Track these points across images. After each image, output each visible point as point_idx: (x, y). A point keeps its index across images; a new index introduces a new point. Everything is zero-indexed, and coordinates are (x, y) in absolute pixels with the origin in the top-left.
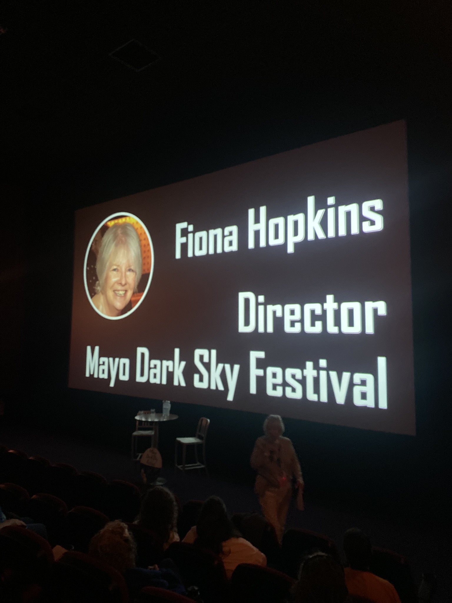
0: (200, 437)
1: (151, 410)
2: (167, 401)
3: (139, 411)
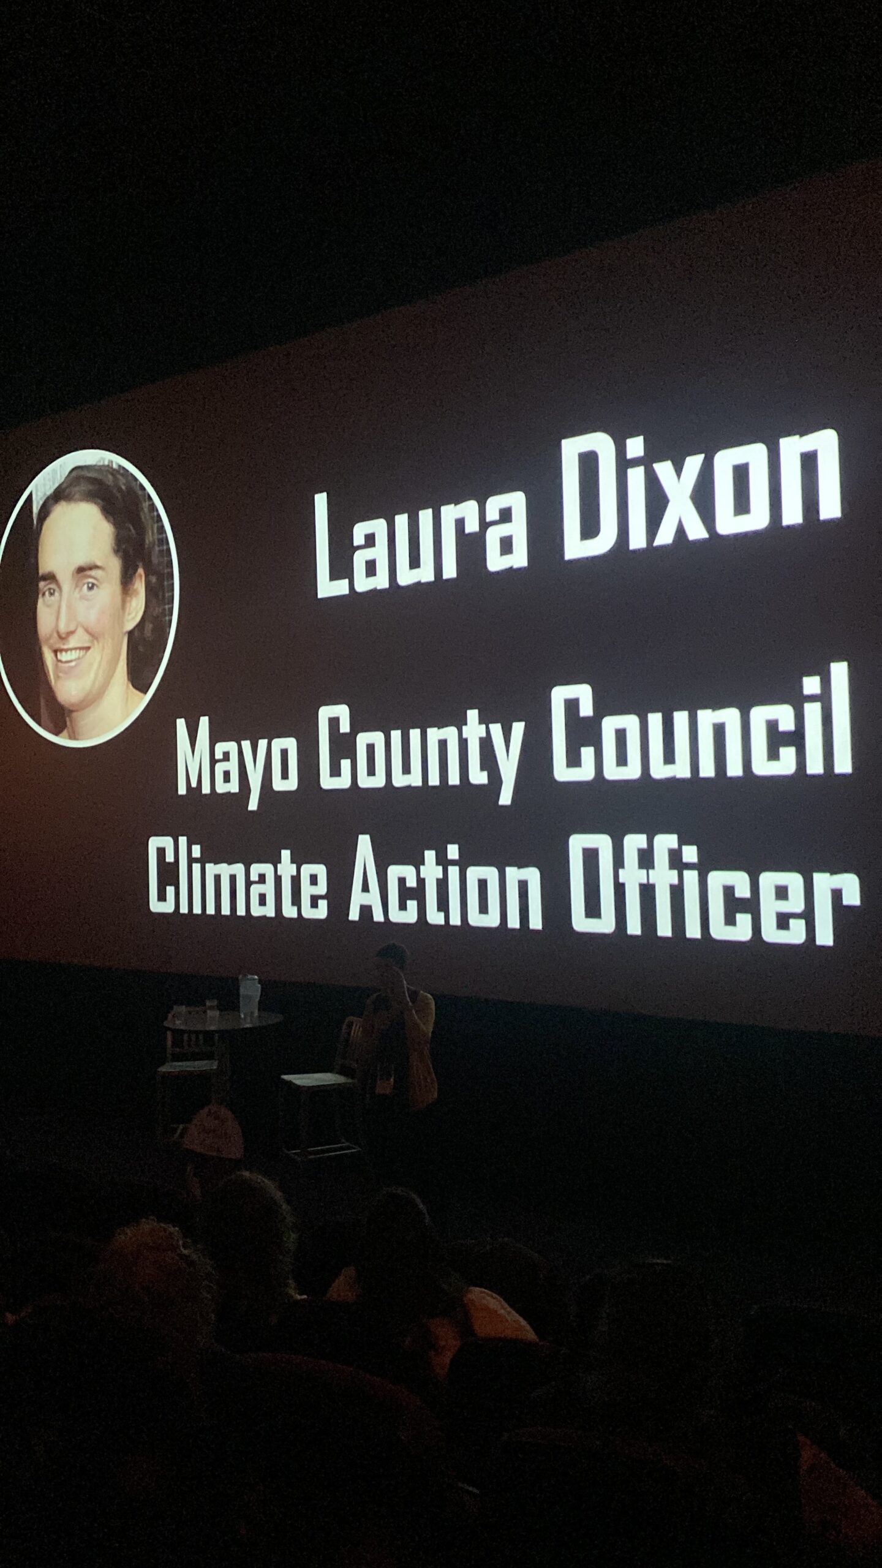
1: (208, 1003)
2: (249, 977)
3: (175, 1007)
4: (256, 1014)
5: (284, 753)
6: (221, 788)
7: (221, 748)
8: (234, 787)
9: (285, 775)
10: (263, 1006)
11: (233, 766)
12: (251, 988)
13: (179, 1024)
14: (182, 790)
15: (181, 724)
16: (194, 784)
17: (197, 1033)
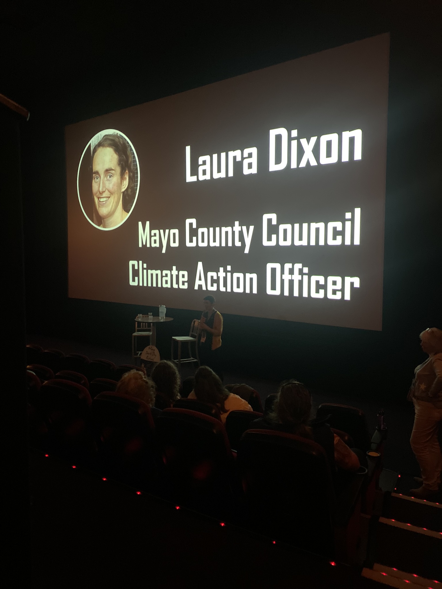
0: (192, 336)
1: (149, 314)
2: (162, 306)
3: (138, 315)
4: (164, 318)
5: (174, 234)
6: (153, 245)
7: (153, 232)
8: (157, 245)
9: (174, 242)
10: (167, 315)
11: (157, 238)
12: (163, 310)
13: (140, 320)
14: (140, 246)
15: (140, 223)
16: (144, 244)
17: (145, 323)
